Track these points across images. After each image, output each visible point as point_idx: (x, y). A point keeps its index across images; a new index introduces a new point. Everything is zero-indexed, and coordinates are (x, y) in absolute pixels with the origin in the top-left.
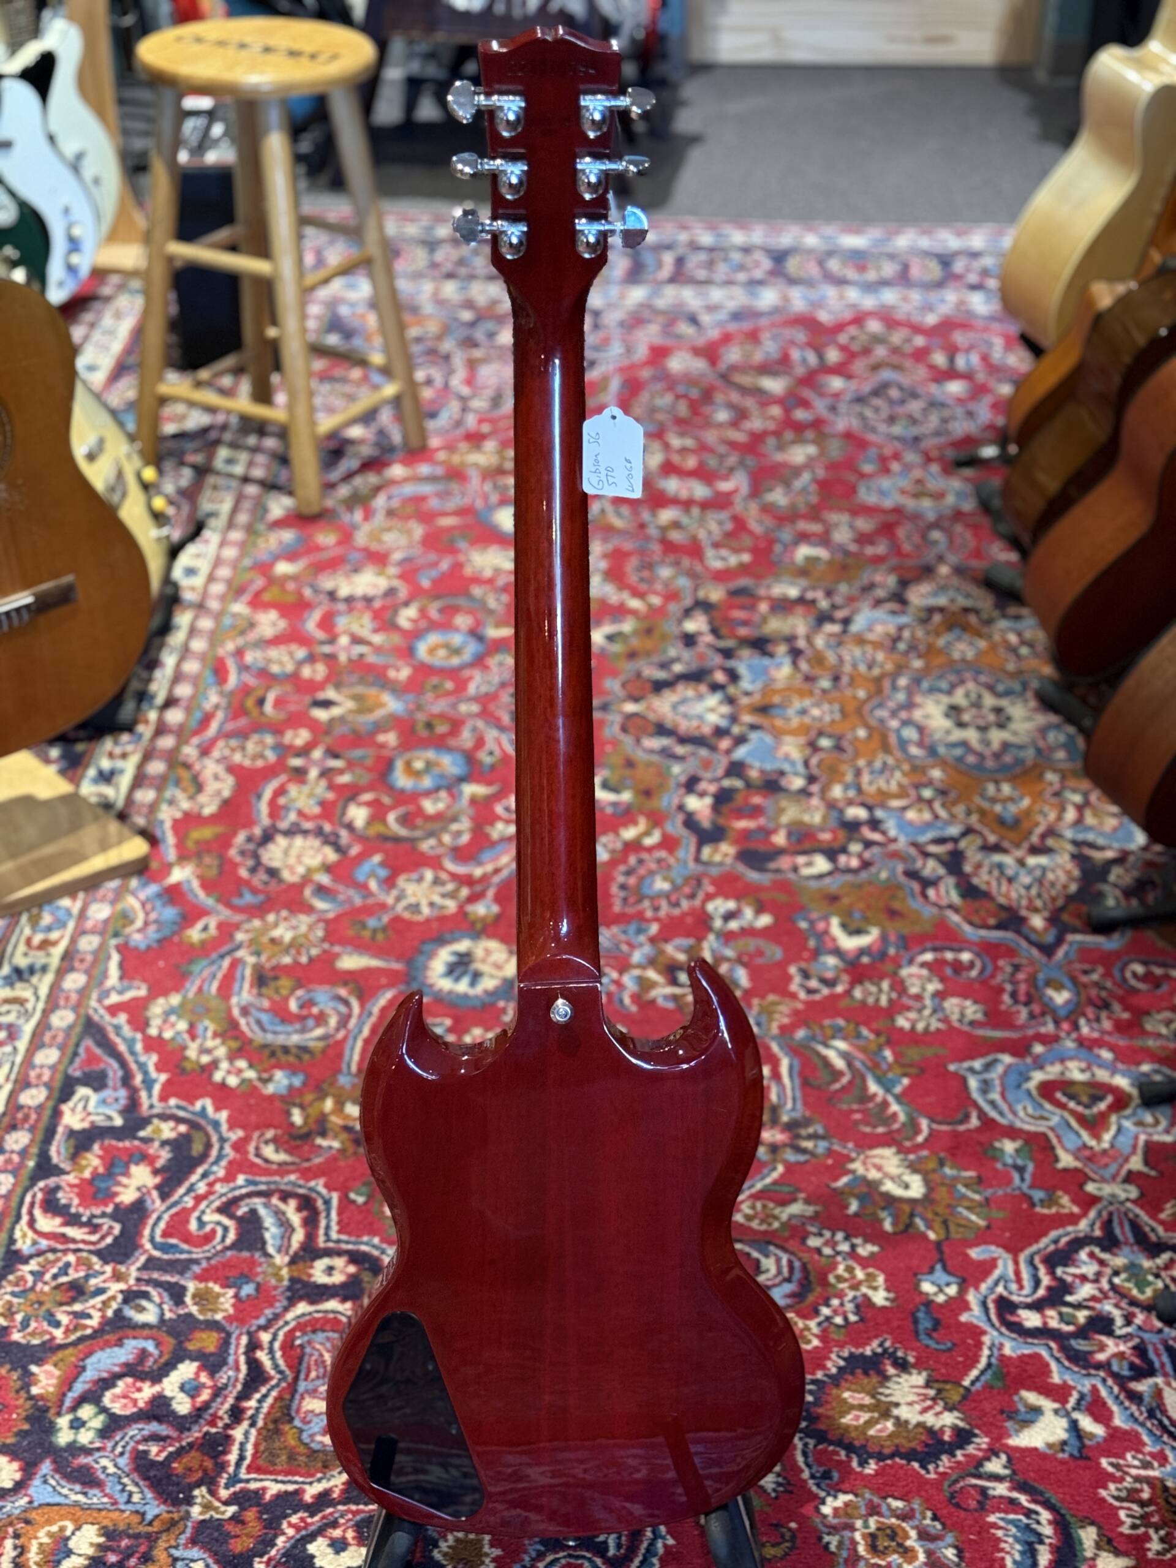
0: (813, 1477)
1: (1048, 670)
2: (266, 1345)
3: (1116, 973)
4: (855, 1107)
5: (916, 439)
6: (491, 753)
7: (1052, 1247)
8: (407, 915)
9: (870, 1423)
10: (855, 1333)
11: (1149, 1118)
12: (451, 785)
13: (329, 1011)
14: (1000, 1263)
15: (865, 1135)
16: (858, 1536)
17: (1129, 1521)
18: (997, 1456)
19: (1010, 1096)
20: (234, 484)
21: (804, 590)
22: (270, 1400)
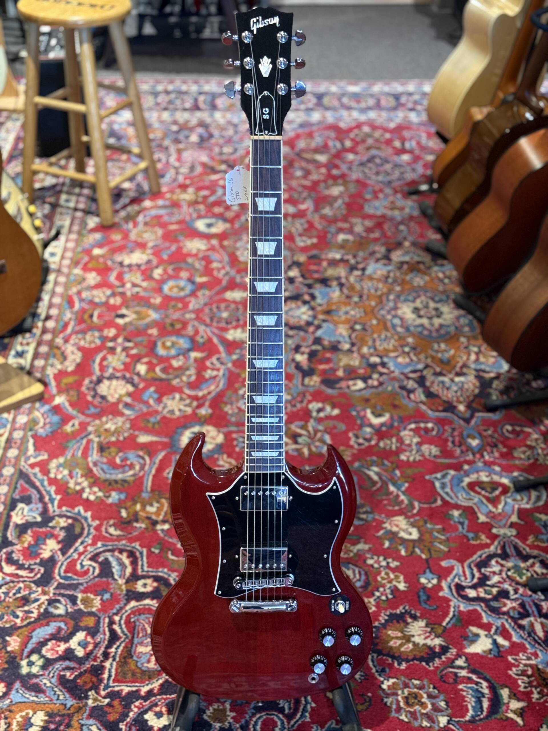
0: (377, 671)
1: (458, 290)
2: (117, 622)
3: (499, 430)
4: (384, 497)
5: (390, 182)
6: (202, 337)
7: (479, 559)
8: (168, 416)
9: (401, 645)
10: (392, 603)
11: (518, 497)
12: (185, 353)
13: (135, 462)
14: (456, 568)
15: (390, 511)
16: (400, 698)
17: (523, 685)
18: (460, 657)
19: (455, 489)
20: (70, 212)
21: (343, 255)
22: (121, 648)
